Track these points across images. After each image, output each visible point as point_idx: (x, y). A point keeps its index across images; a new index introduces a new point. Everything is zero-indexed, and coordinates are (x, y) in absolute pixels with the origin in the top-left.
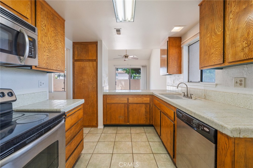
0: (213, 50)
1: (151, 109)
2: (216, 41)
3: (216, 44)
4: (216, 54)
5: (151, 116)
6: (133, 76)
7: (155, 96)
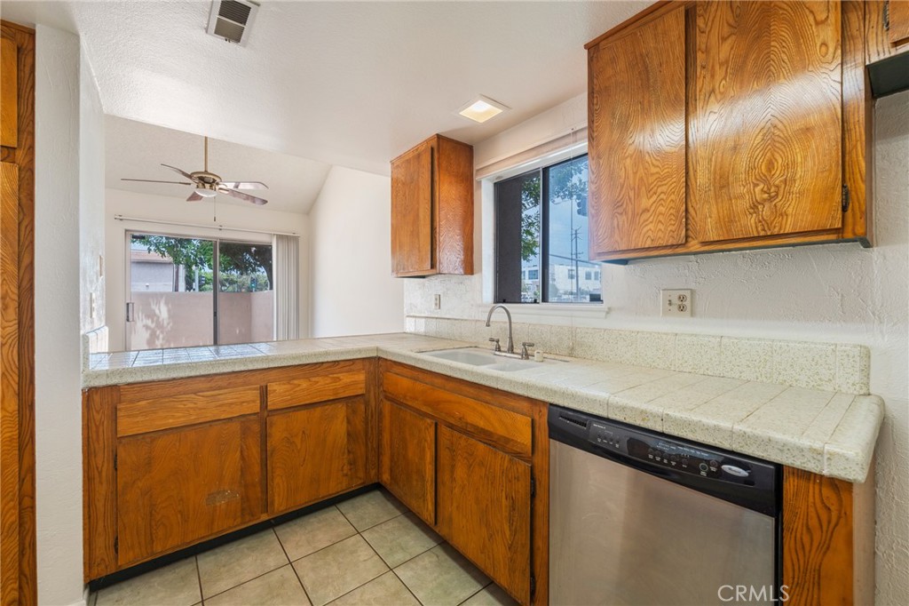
0: (649, 199)
1: (372, 417)
2: (657, 173)
3: (660, 183)
4: (660, 214)
5: (372, 446)
6: (200, 277)
7: (395, 362)
